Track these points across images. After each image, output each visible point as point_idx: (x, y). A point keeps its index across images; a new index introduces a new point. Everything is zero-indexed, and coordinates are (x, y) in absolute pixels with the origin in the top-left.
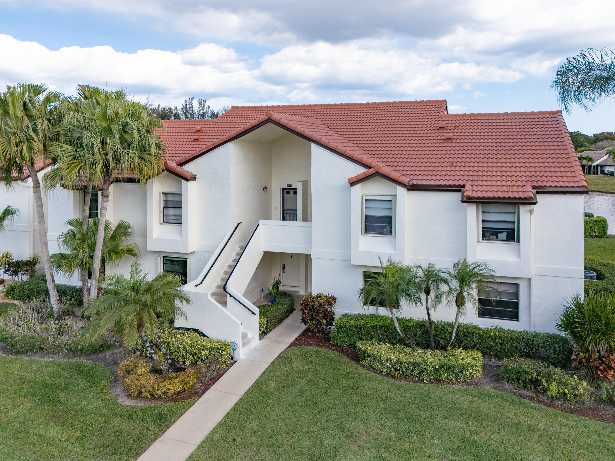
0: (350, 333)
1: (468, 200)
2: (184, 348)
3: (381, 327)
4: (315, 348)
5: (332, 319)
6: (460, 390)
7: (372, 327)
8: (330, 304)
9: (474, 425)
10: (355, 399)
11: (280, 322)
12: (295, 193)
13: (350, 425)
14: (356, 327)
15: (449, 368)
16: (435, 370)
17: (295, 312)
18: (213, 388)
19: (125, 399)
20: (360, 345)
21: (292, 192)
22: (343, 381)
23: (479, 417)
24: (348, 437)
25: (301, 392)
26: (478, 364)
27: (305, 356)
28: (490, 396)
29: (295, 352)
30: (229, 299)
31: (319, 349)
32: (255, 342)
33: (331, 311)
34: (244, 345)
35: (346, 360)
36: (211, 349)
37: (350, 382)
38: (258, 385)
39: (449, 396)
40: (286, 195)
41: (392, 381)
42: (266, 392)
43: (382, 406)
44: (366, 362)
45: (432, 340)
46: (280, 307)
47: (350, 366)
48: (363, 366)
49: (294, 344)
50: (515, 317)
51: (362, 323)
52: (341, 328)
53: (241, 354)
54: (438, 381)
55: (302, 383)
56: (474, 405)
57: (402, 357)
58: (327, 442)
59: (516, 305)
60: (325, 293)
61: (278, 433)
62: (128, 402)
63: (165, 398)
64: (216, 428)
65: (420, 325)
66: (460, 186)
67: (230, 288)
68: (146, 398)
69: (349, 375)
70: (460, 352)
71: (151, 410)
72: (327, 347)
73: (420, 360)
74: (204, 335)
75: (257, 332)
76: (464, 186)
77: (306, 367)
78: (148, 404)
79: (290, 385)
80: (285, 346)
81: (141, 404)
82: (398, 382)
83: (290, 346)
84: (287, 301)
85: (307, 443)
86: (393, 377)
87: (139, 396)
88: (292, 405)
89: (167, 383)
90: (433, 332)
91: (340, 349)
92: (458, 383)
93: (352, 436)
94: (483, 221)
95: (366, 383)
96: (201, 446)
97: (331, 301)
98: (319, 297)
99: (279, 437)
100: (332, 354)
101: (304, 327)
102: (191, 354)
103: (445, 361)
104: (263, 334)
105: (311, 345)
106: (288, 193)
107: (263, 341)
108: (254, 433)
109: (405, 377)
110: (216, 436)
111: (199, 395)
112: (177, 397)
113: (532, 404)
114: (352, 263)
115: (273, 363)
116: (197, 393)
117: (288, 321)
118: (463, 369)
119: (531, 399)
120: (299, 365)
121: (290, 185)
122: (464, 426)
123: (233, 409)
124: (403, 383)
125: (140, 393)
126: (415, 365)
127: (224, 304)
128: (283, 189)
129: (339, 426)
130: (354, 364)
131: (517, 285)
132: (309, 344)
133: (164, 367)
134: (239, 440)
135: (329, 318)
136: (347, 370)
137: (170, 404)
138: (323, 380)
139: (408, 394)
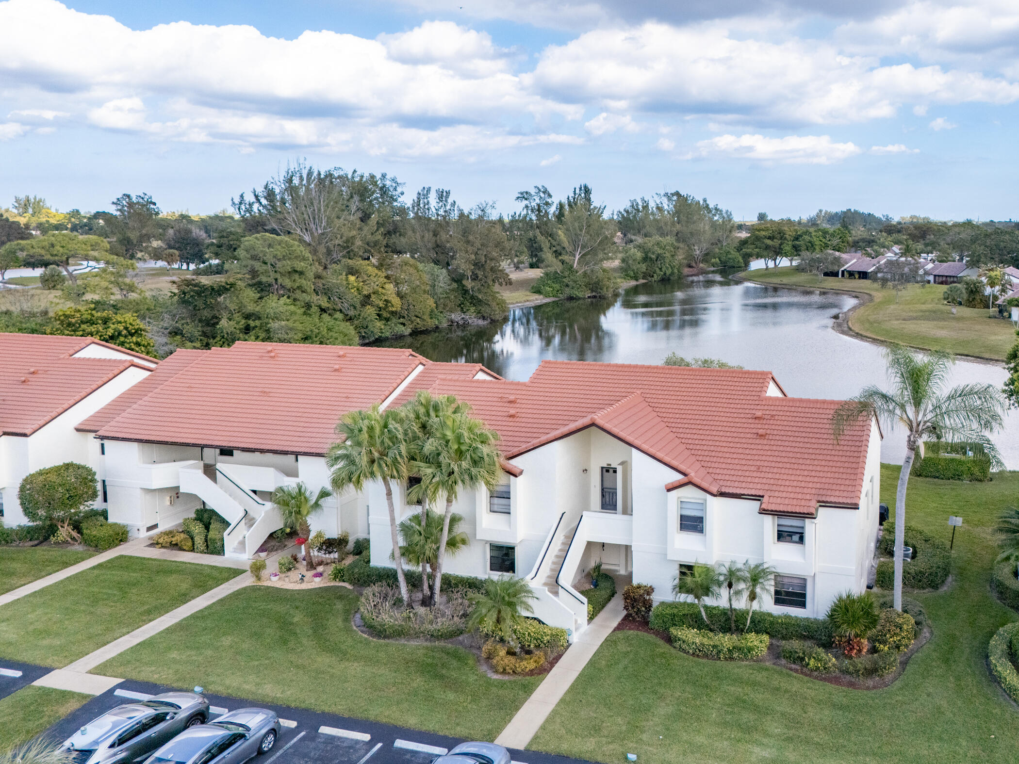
0: (665, 619)
1: (763, 512)
2: (529, 634)
3: (691, 615)
4: (635, 632)
5: (651, 606)
6: (746, 666)
7: (684, 615)
8: (649, 594)
9: (748, 689)
10: (666, 673)
11: (603, 607)
12: (615, 472)
13: (662, 690)
14: (671, 615)
15: (740, 649)
16: (729, 650)
17: (616, 596)
18: (557, 665)
19: (492, 674)
20: (674, 631)
21: (611, 471)
22: (658, 660)
23: (754, 684)
24: (659, 698)
25: (626, 668)
26: (764, 645)
27: (627, 639)
28: (767, 669)
29: (619, 635)
30: (561, 590)
31: (639, 633)
32: (585, 627)
33: (650, 599)
34: (576, 629)
35: (661, 642)
36: (552, 635)
37: (663, 661)
38: (592, 663)
39: (736, 670)
40: (605, 474)
41: (696, 659)
42: (599, 669)
43: (685, 677)
44: (677, 644)
45: (733, 625)
46: (603, 592)
47: (664, 647)
48: (675, 647)
49: (617, 629)
50: (803, 605)
51: (675, 611)
52: (658, 616)
53: (575, 638)
54: (731, 659)
55: (626, 662)
56: (753, 676)
57: (706, 641)
58: (644, 702)
59: (804, 596)
60: (644, 584)
61: (610, 697)
62: (495, 677)
63: (525, 674)
64: (566, 694)
65: (724, 612)
66: (760, 496)
67: (561, 581)
68: (509, 673)
69: (662, 655)
70: (752, 636)
71: (515, 682)
72: (646, 631)
73: (718, 643)
74: (543, 624)
75: (586, 618)
76: (763, 497)
77: (629, 649)
78: (512, 678)
79: (616, 663)
80: (610, 631)
81: (506, 678)
82: (700, 660)
83: (615, 630)
84: (608, 584)
85: (631, 702)
86: (698, 656)
87: (504, 672)
88: (619, 678)
89: (525, 663)
90: (734, 618)
91: (657, 633)
92: (747, 660)
93: (662, 698)
94: (778, 525)
95: (676, 661)
96: (558, 705)
97: (650, 590)
98: (639, 587)
99: (611, 699)
100: (651, 637)
101: (625, 612)
102: (535, 639)
103: (738, 644)
104: (591, 618)
105: (632, 629)
106: (608, 471)
107: (590, 626)
108: (593, 696)
109: (706, 656)
110: (568, 699)
111: (548, 671)
112: (532, 673)
113: (795, 674)
114: (668, 558)
115: (601, 645)
116: (545, 670)
117: (611, 605)
118: (750, 650)
119: (796, 671)
120: (622, 647)
121: (610, 465)
122: (740, 690)
123: (576, 681)
124: (704, 661)
125: (504, 670)
126: (714, 647)
127: (556, 593)
128: (602, 468)
129: (653, 692)
130: (668, 646)
131: (805, 580)
132: (630, 629)
133: (518, 650)
134: (584, 701)
135: (648, 605)
136: (662, 651)
137: (528, 678)
138: (643, 659)
139: (706, 669)
